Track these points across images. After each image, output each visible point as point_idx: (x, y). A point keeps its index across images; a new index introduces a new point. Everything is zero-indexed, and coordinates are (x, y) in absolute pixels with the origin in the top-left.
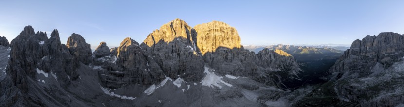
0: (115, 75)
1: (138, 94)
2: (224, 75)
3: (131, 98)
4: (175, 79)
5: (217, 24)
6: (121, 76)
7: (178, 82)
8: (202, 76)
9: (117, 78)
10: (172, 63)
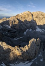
0: (13, 32)
1: (23, 35)
2: (42, 29)
3: (22, 37)
4: (29, 29)
5: (40, 13)
6: (15, 32)
7: (30, 30)
8: (36, 28)
9: (15, 33)
10: (28, 25)
